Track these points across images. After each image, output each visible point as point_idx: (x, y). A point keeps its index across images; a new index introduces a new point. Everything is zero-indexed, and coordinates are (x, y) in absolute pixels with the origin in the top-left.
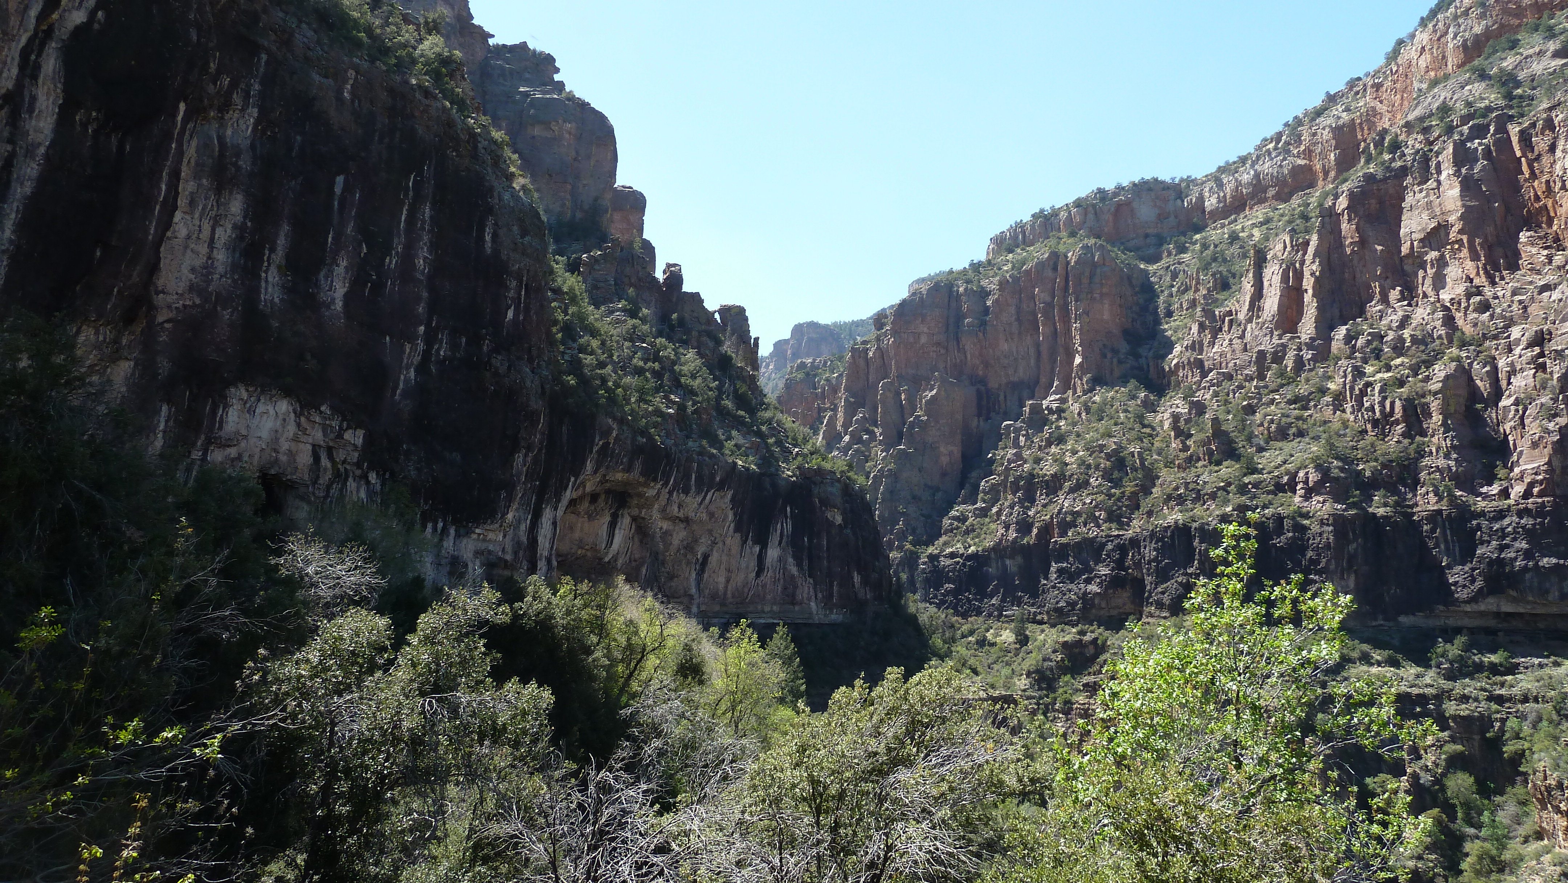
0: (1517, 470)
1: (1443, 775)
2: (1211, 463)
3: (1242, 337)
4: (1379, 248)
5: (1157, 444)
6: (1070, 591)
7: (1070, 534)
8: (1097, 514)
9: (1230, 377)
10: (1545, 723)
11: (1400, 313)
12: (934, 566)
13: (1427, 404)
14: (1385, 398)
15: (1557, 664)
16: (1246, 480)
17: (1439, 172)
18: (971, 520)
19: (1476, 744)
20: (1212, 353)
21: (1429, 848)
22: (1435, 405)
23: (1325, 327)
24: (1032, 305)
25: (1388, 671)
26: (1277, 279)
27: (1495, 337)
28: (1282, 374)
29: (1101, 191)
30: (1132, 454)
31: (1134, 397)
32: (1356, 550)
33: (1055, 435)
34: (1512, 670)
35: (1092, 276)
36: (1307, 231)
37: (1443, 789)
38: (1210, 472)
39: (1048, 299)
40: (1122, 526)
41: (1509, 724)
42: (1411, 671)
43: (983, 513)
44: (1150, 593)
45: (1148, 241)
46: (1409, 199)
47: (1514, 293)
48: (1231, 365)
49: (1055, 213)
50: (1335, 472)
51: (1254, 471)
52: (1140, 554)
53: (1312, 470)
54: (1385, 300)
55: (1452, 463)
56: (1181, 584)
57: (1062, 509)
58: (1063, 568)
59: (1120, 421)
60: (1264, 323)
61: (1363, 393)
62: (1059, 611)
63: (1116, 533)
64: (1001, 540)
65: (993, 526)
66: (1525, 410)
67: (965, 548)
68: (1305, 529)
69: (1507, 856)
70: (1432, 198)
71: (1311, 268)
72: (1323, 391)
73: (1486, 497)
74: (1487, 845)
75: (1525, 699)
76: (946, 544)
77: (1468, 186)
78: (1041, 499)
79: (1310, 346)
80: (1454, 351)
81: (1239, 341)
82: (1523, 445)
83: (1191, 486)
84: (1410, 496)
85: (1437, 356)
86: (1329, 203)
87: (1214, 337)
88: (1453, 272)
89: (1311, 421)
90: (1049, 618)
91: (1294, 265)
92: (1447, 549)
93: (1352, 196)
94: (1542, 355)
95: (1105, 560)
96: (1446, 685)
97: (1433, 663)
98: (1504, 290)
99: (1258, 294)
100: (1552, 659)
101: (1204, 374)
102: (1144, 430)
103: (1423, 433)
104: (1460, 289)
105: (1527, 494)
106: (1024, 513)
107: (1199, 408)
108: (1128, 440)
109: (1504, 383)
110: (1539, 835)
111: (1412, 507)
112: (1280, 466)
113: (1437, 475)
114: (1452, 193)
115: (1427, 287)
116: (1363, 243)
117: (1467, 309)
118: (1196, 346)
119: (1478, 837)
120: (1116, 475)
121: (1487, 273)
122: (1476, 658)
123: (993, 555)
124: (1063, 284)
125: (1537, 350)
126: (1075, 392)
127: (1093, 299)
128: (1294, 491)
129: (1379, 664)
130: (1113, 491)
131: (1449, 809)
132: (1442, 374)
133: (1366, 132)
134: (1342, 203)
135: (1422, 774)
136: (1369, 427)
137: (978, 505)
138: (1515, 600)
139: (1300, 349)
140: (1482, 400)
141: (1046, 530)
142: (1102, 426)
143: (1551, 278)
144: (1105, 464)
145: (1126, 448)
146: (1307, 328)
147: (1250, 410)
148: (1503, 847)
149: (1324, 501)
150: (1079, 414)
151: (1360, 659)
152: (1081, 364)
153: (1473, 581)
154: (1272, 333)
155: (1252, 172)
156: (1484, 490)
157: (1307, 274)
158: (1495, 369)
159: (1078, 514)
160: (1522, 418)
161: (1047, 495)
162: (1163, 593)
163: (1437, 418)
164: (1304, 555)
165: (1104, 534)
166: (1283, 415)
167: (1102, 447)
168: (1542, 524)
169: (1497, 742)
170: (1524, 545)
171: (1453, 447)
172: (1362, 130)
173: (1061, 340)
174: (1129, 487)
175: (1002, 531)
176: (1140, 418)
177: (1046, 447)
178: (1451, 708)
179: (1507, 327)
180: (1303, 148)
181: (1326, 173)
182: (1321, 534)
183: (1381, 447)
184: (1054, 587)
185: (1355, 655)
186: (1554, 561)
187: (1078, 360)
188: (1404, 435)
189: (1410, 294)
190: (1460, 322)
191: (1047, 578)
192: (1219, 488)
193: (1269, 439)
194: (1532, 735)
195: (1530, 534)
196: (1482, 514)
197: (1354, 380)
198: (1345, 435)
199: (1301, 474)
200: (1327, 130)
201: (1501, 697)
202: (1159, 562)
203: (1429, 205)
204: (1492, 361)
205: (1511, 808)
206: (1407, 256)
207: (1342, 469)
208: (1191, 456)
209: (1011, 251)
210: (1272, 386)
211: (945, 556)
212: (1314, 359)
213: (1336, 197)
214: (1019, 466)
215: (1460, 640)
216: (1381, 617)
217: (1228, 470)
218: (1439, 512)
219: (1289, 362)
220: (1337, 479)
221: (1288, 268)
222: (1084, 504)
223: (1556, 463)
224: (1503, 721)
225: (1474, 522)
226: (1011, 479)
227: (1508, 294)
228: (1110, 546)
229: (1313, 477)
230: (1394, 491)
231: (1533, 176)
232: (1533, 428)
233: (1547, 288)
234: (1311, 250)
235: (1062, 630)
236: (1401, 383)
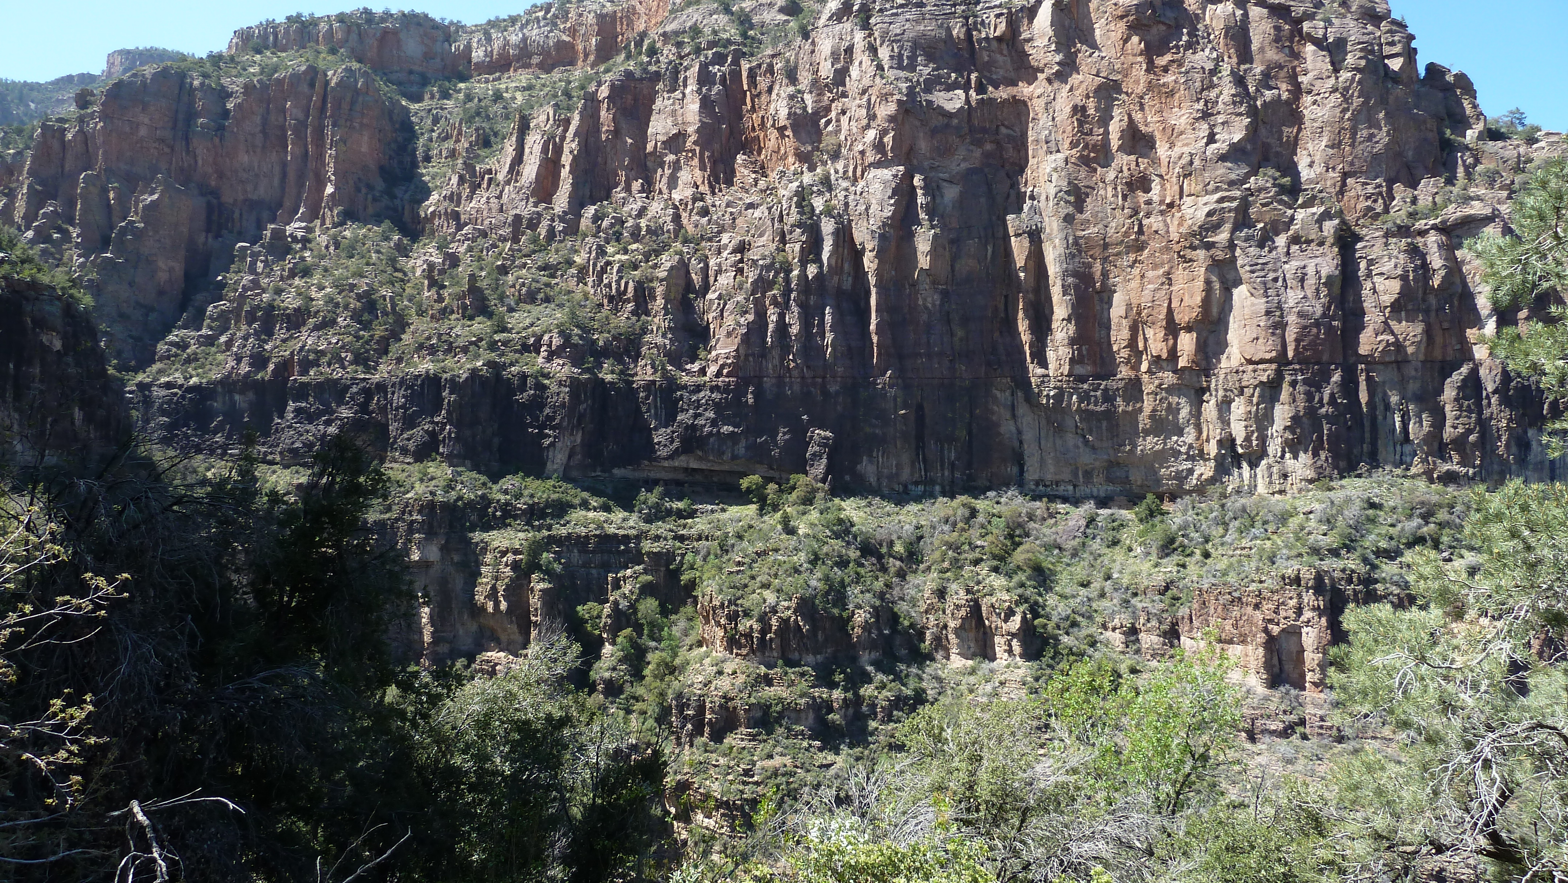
0: (714, 353)
1: (637, 600)
2: (464, 317)
3: (499, 197)
4: (630, 141)
5: (408, 291)
6: (308, 432)
7: (312, 373)
8: (343, 355)
9: (484, 234)
10: (712, 557)
11: (640, 204)
12: (144, 396)
13: (654, 288)
14: (621, 278)
15: (723, 510)
16: (497, 337)
17: (685, 86)
18: (193, 347)
19: (662, 574)
20: (468, 208)
21: (621, 661)
22: (660, 290)
23: (577, 203)
24: (281, 119)
25: (602, 516)
26: (538, 148)
27: (710, 240)
28: (535, 240)
29: (367, 11)
30: (384, 297)
31: (387, 239)
32: (585, 410)
33: (301, 266)
34: (692, 514)
35: (353, 103)
36: (570, 109)
37: (636, 611)
38: (463, 326)
39: (301, 116)
40: (368, 369)
41: (686, 557)
42: (619, 515)
43: (210, 341)
44: (395, 438)
45: (412, 77)
46: (659, 104)
47: (728, 206)
48: (486, 222)
49: (314, 22)
50: (575, 340)
51: (504, 330)
52: (386, 399)
53: (556, 335)
54: (628, 189)
55: (667, 342)
56: (427, 431)
57: (304, 346)
58: (301, 408)
59: (372, 261)
60: (521, 189)
61: (603, 270)
62: (294, 452)
63: (362, 376)
64: (230, 373)
65: (220, 357)
66: (725, 304)
67: (186, 379)
68: (545, 388)
69: (677, 662)
70: (677, 107)
71: (571, 146)
72: (570, 263)
73: (689, 373)
74: (664, 654)
75: (700, 538)
76: (160, 372)
77: (706, 104)
78: (280, 333)
79: (562, 219)
80: (678, 245)
81: (496, 201)
82: (721, 334)
83: (444, 338)
84: (632, 366)
85: (665, 247)
86: (592, 88)
87: (473, 192)
88: (684, 176)
89: (557, 289)
90: (282, 459)
91: (554, 138)
92: (656, 414)
93: (613, 87)
94: (741, 261)
95: (348, 403)
96: (645, 527)
97: (636, 509)
98: (721, 200)
99: (518, 159)
100: (721, 506)
101: (459, 227)
102: (396, 274)
103: (648, 314)
104: (689, 192)
105: (719, 374)
106: (260, 346)
107: (453, 260)
108: (380, 282)
109: (712, 279)
110: (700, 644)
111: (633, 376)
112: (528, 327)
113: (655, 351)
114: (693, 106)
115: (663, 185)
116: (616, 133)
117: (692, 210)
118: (454, 198)
119: (657, 649)
120: (366, 317)
121: (710, 183)
122: (667, 505)
123: (219, 389)
124: (319, 104)
125: (739, 256)
126: (323, 223)
127: (352, 128)
128: (538, 353)
129: (595, 509)
130: (362, 333)
131: (638, 628)
132: (669, 265)
133: (625, 27)
134: (604, 92)
135: (621, 601)
136: (606, 301)
137: (204, 331)
138: (700, 459)
139: (553, 220)
140: (694, 291)
141: (284, 367)
142: (353, 263)
143: (754, 198)
144: (354, 304)
145: (377, 291)
146: (561, 201)
147: (504, 270)
148: (675, 655)
149: (563, 364)
150: (327, 247)
151: (580, 505)
152: (332, 195)
153: (672, 442)
154: (527, 199)
155: (520, 35)
156: (688, 367)
157: (566, 150)
158: (707, 266)
159: (323, 353)
160: (722, 311)
161: (288, 330)
162: (409, 439)
163: (660, 302)
164: (541, 412)
165: (349, 376)
166: (533, 280)
167: (352, 287)
168: (726, 398)
169: (678, 572)
170: (712, 415)
171: (670, 328)
172: (622, 24)
173: (312, 165)
174: (379, 331)
175: (231, 363)
176: (393, 261)
177: (289, 277)
178: (647, 546)
179: (719, 232)
180: (568, 25)
181: (586, 56)
182: (558, 394)
183: (614, 322)
184: (290, 427)
185: (577, 501)
186: (731, 429)
187: (329, 189)
188: (633, 313)
189: (648, 189)
190: (685, 221)
191: (281, 417)
192: (471, 343)
193: (519, 301)
194: (702, 566)
195: (717, 406)
196: (685, 387)
197: (597, 258)
198: (585, 306)
199: (546, 337)
200: (592, 14)
201: (683, 535)
202: (406, 410)
203: (674, 113)
204: (705, 259)
205: (682, 624)
206: (650, 154)
207: (581, 337)
208: (446, 308)
209: (259, 52)
210: (526, 251)
211: (160, 386)
212: (565, 232)
213: (599, 84)
214: (257, 295)
215: (657, 490)
216: (599, 469)
217: (480, 326)
218: (654, 382)
219: (543, 231)
220: (576, 345)
221: (549, 140)
222: (330, 343)
223: (741, 351)
224: (683, 555)
225: (679, 393)
226: (247, 308)
227: (724, 205)
228: (354, 389)
229: (557, 341)
230: (620, 361)
231: (753, 109)
232: (729, 321)
233: (751, 206)
234: (572, 129)
235: (297, 472)
236: (635, 267)
